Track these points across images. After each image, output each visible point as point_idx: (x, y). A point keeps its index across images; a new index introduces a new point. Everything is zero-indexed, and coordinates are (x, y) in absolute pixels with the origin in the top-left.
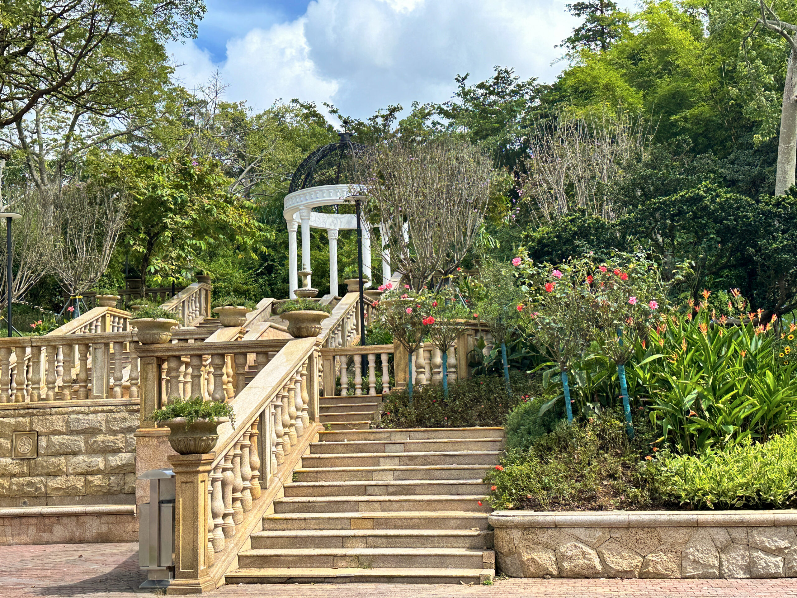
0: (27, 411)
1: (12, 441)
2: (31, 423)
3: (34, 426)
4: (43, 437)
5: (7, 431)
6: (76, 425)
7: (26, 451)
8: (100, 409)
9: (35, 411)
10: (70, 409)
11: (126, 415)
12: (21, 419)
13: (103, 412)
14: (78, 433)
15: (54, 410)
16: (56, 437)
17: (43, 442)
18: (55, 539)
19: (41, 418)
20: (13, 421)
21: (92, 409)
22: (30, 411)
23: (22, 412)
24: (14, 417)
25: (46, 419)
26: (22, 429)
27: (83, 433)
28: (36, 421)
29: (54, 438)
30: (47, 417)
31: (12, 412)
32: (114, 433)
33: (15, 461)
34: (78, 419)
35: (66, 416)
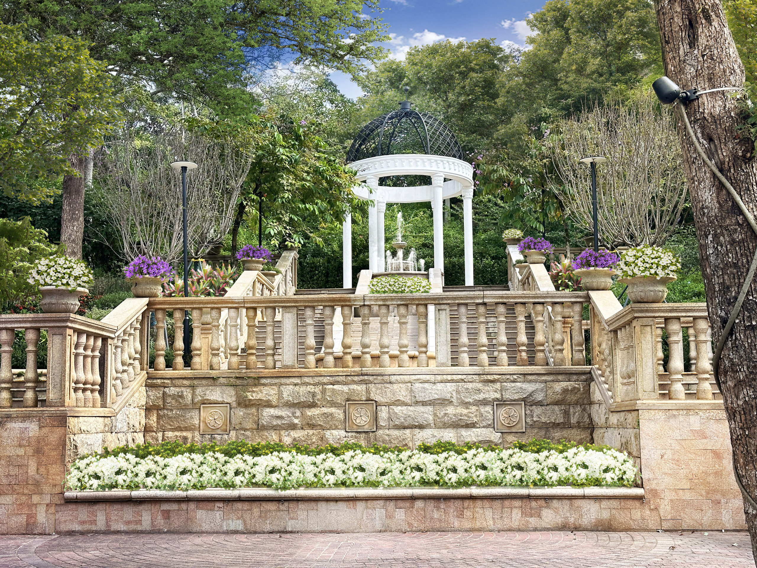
0: (362, 378)
1: (345, 412)
2: (368, 391)
3: (372, 395)
4: (383, 408)
5: (339, 400)
6: (423, 395)
7: (363, 423)
8: (449, 377)
9: (371, 378)
10: (414, 377)
11: (480, 386)
12: (355, 387)
13: (452, 381)
14: (424, 403)
15: (393, 378)
16: (399, 408)
17: (383, 413)
18: (544, 525)
19: (379, 386)
20: (345, 388)
21: (439, 378)
22: (366, 378)
23: (356, 379)
24: (346, 384)
25: (385, 388)
26: (357, 398)
27: (430, 405)
28: (373, 389)
29: (397, 409)
30: (388, 385)
31: (343, 378)
32: (466, 405)
33: (350, 434)
34: (424, 388)
35: (409, 384)
